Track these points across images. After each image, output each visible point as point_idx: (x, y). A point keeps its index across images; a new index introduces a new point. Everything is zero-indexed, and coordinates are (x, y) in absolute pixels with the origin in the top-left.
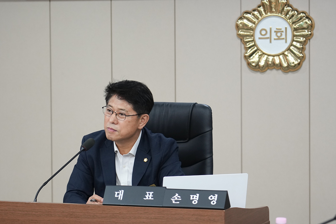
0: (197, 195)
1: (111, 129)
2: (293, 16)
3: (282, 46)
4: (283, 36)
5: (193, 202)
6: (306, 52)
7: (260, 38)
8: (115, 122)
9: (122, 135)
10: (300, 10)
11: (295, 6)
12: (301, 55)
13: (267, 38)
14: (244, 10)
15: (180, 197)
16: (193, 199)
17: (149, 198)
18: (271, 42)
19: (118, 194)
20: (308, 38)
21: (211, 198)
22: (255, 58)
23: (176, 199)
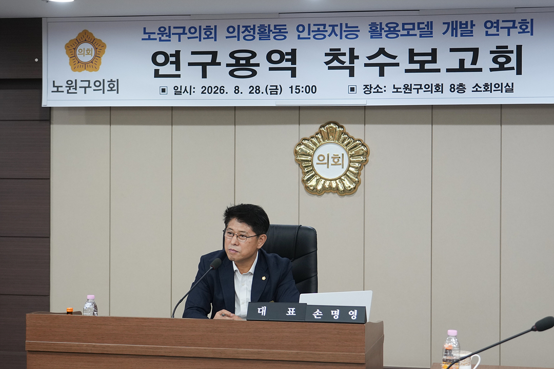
0: (337, 311)
1: (233, 250)
2: (349, 143)
3: (338, 171)
4: (340, 162)
5: (334, 317)
6: (362, 177)
7: (317, 164)
8: (237, 244)
9: (243, 256)
10: (356, 137)
11: (351, 134)
12: (357, 180)
13: (325, 163)
14: (302, 137)
15: (321, 313)
16: (334, 314)
17: (291, 313)
18: (328, 167)
19: (261, 310)
20: (363, 164)
21: (351, 313)
22: (313, 182)
23: (317, 314)
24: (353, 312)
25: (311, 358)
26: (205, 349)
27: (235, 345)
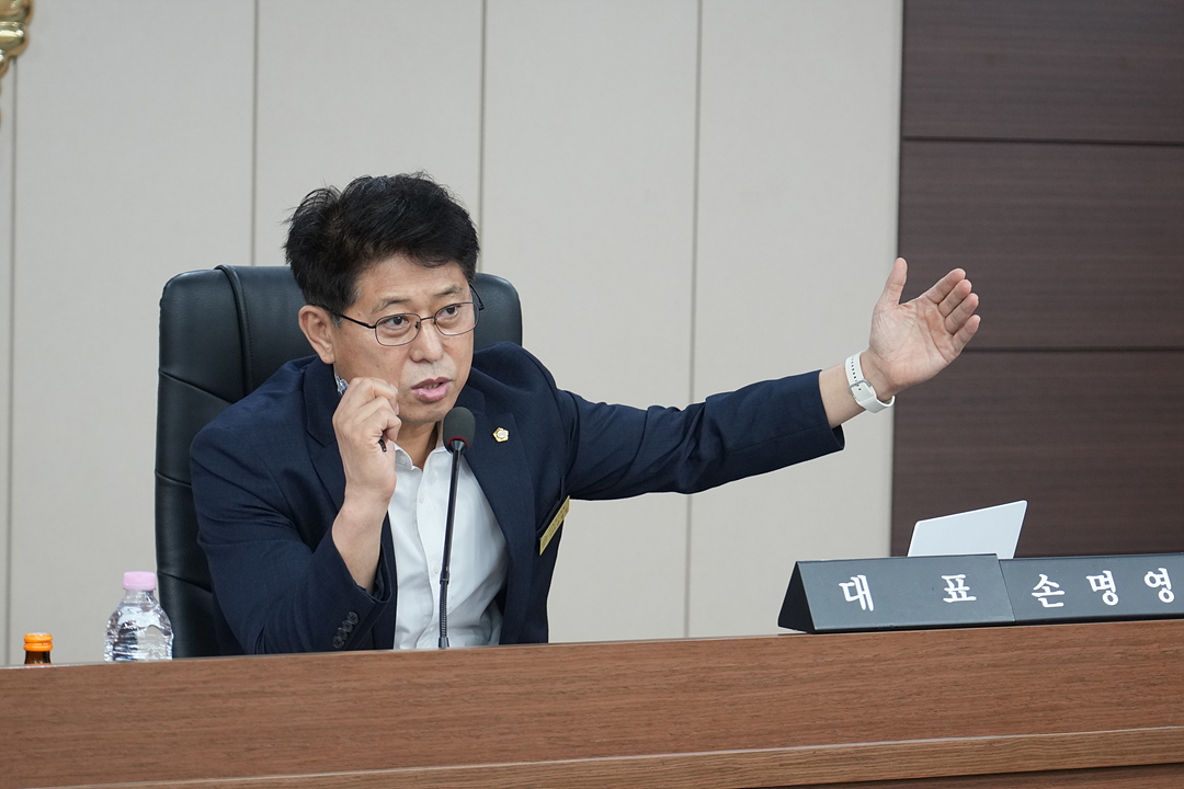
0: (1106, 576)
5: (1105, 600)
15: (1056, 585)
16: (1099, 588)
17: (959, 596)
19: (853, 591)
21: (1153, 581)
23: (1046, 592)
24: (1157, 577)
25: (1038, 757)
26: (663, 762)
27: (771, 733)
